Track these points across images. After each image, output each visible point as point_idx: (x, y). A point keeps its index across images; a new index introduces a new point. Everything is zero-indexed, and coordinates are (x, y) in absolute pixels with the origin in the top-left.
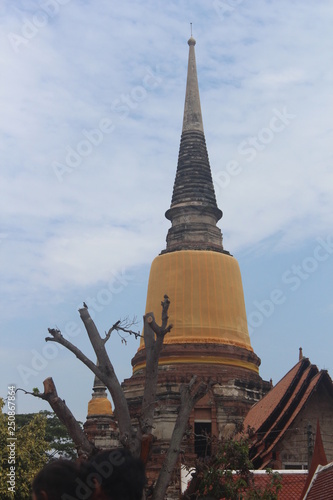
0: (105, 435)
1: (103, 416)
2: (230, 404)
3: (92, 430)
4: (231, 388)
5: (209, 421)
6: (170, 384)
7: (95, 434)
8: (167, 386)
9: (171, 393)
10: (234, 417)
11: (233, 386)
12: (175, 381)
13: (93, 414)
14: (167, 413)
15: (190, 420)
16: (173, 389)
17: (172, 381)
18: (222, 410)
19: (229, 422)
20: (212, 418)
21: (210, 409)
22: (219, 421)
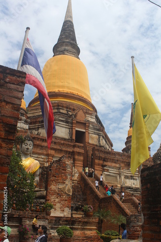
0: (21, 120)
4: (93, 118)
5: (84, 131)
6: (60, 107)
8: (58, 109)
9: (60, 112)
10: (98, 132)
12: (63, 107)
14: (59, 121)
15: (73, 128)
16: (61, 111)
17: (61, 106)
18: (92, 126)
19: (95, 134)
20: (85, 129)
21: (85, 124)
22: (89, 132)
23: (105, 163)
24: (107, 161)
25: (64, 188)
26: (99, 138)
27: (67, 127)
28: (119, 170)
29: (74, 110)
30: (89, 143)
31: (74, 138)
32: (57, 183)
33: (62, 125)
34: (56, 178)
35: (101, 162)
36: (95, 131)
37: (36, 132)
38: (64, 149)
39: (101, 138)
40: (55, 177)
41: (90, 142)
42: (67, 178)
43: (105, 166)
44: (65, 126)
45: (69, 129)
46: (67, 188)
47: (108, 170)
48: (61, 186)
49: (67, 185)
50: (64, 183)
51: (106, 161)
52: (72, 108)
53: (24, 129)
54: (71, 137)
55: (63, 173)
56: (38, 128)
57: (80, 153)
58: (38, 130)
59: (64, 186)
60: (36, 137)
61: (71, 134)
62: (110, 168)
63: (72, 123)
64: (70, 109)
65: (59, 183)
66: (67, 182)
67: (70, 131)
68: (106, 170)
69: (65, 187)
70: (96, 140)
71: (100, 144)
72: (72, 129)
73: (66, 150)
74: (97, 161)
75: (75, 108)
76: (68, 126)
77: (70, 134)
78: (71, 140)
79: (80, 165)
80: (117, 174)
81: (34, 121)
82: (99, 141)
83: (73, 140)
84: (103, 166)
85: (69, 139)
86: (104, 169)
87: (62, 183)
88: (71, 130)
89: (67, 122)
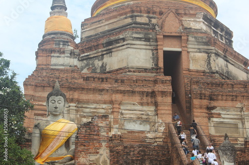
0: (64, 52)
1: (62, 34)
2: (200, 35)
3: (48, 47)
4: (199, 22)
5: (179, 50)
6: (136, 14)
7: (52, 51)
8: (132, 17)
9: (136, 23)
10: (206, 47)
11: (201, 20)
12: (141, 12)
13: (50, 31)
14: (133, 40)
15: (159, 47)
16: (139, 20)
17: (137, 12)
18: (193, 39)
19: (200, 52)
20: (182, 47)
21: (180, 37)
22: (189, 50)
23: (214, 104)
24: (217, 100)
25: (98, 160)
26: (209, 57)
27: (148, 47)
28: (241, 111)
29: (161, 13)
30: (189, 70)
31: (161, 64)
32: (88, 153)
33: (138, 47)
34: (86, 148)
35: (205, 102)
36: (201, 47)
37: (100, 63)
38: (137, 89)
39: (213, 56)
40: (84, 146)
41: (192, 67)
42: (101, 146)
43: (214, 108)
44: (144, 47)
45: (152, 50)
46: (101, 160)
47: (219, 114)
48: (93, 158)
49: (101, 155)
50: (98, 153)
51: (214, 100)
52: (158, 10)
53: (70, 66)
54: (157, 65)
55: (95, 140)
56: (103, 55)
57: (165, 92)
58: (102, 59)
59: (97, 157)
60: (91, 77)
61: (155, 59)
62: (223, 110)
63: (156, 40)
64: (154, 13)
65: (90, 153)
66: (101, 151)
67: (153, 54)
68: (217, 114)
69: (99, 158)
70: (203, 63)
71: (211, 68)
72: (157, 50)
73: (142, 90)
74: (196, 102)
75: (163, 10)
76: (150, 45)
77: (153, 59)
78: (156, 69)
79: (167, 112)
80: (238, 119)
81: (95, 44)
82: (209, 63)
83: (160, 69)
84: (210, 108)
85: (153, 68)
86: (212, 114)
87: (94, 153)
88: (155, 52)
89: (147, 39)
